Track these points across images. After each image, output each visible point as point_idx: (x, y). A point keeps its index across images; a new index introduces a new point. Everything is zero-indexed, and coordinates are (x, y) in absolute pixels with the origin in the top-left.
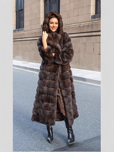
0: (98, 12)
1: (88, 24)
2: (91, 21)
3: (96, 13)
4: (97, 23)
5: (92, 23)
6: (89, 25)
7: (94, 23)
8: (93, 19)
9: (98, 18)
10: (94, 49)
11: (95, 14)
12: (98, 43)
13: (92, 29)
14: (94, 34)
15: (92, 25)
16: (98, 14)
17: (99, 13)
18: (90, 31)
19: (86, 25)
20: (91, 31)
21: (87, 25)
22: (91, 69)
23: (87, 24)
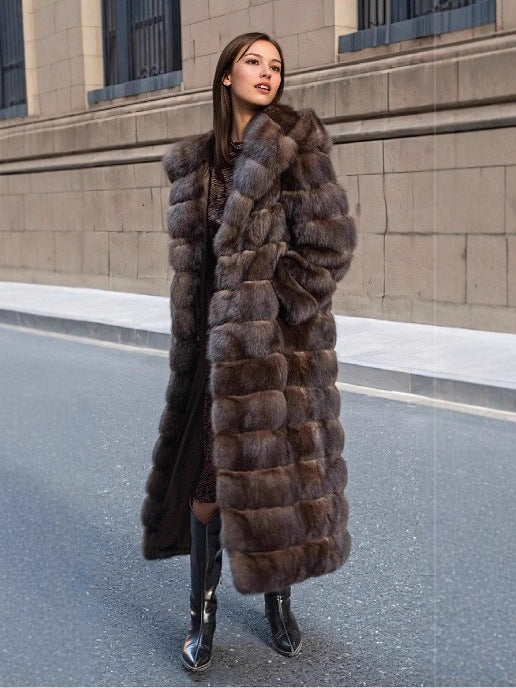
0: (373, 20)
1: (324, 78)
2: (336, 63)
3: (362, 26)
4: (368, 74)
5: (345, 74)
6: (328, 83)
7: (354, 72)
8: (348, 57)
9: (371, 46)
10: (359, 205)
11: (355, 31)
12: (380, 177)
13: (346, 104)
14: (357, 129)
15: (344, 86)
16: (374, 28)
17: (377, 24)
18: (332, 115)
19: (316, 84)
20: (340, 114)
21: (318, 86)
22: (347, 309)
23: (319, 83)
